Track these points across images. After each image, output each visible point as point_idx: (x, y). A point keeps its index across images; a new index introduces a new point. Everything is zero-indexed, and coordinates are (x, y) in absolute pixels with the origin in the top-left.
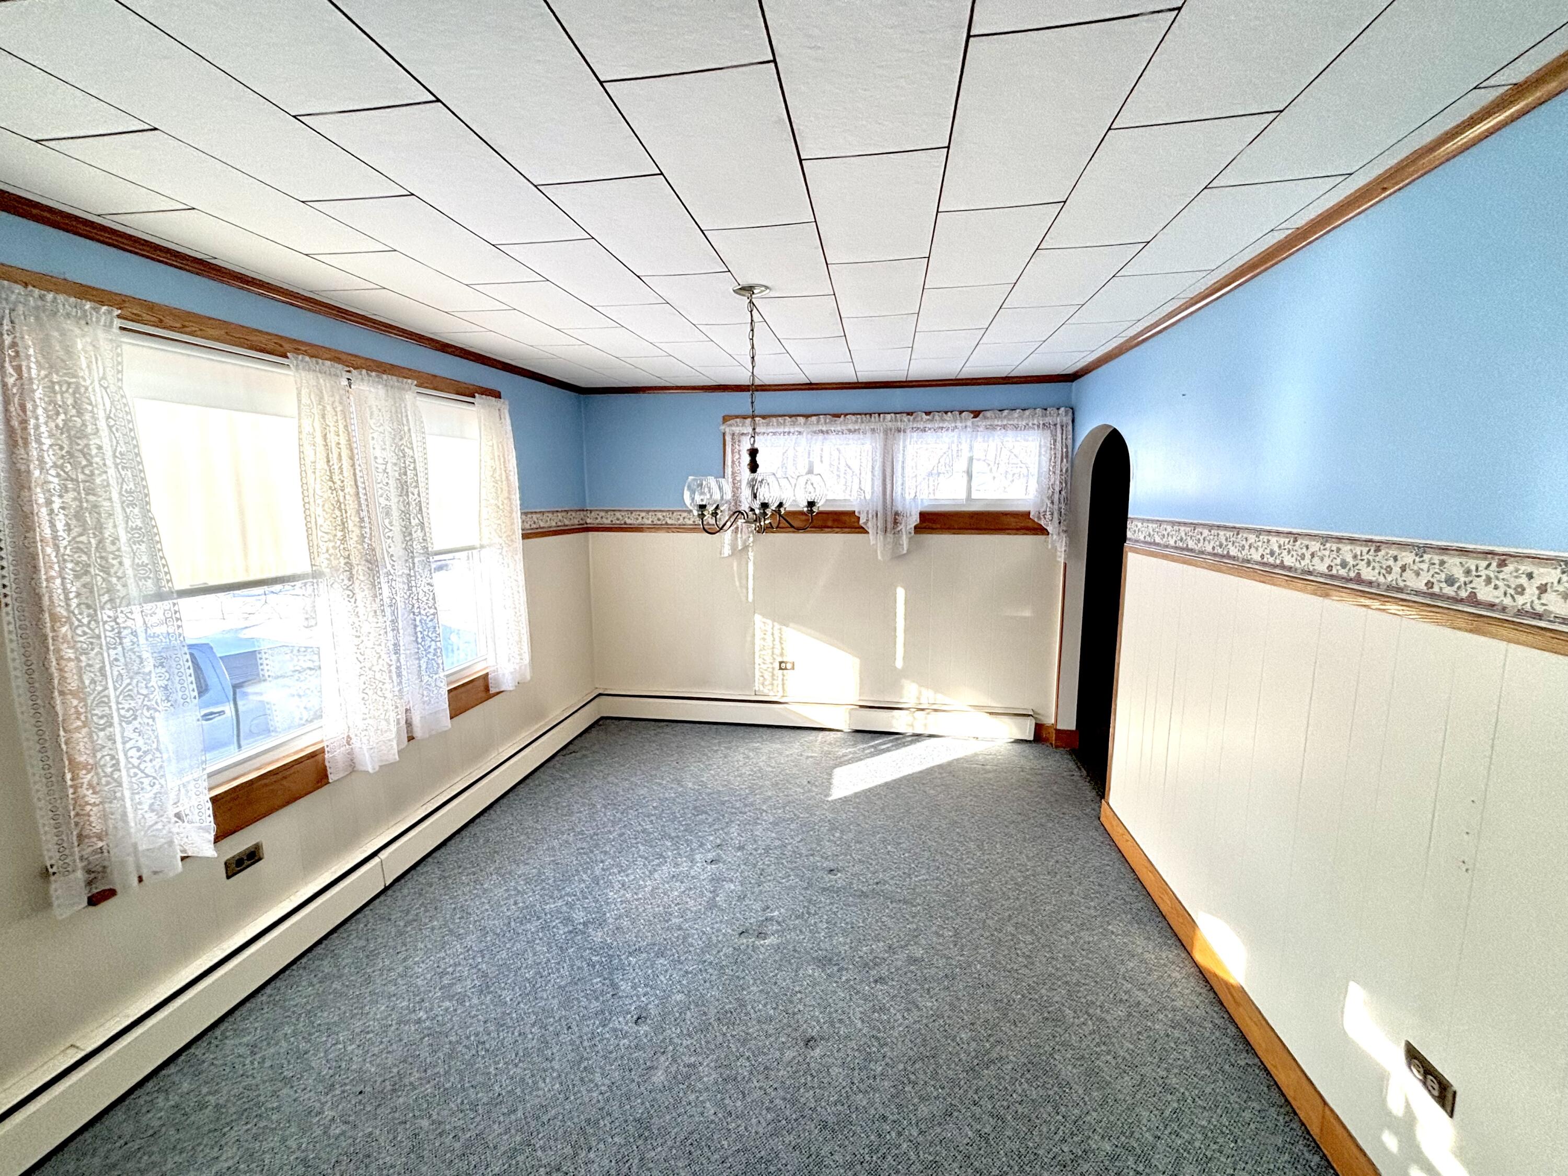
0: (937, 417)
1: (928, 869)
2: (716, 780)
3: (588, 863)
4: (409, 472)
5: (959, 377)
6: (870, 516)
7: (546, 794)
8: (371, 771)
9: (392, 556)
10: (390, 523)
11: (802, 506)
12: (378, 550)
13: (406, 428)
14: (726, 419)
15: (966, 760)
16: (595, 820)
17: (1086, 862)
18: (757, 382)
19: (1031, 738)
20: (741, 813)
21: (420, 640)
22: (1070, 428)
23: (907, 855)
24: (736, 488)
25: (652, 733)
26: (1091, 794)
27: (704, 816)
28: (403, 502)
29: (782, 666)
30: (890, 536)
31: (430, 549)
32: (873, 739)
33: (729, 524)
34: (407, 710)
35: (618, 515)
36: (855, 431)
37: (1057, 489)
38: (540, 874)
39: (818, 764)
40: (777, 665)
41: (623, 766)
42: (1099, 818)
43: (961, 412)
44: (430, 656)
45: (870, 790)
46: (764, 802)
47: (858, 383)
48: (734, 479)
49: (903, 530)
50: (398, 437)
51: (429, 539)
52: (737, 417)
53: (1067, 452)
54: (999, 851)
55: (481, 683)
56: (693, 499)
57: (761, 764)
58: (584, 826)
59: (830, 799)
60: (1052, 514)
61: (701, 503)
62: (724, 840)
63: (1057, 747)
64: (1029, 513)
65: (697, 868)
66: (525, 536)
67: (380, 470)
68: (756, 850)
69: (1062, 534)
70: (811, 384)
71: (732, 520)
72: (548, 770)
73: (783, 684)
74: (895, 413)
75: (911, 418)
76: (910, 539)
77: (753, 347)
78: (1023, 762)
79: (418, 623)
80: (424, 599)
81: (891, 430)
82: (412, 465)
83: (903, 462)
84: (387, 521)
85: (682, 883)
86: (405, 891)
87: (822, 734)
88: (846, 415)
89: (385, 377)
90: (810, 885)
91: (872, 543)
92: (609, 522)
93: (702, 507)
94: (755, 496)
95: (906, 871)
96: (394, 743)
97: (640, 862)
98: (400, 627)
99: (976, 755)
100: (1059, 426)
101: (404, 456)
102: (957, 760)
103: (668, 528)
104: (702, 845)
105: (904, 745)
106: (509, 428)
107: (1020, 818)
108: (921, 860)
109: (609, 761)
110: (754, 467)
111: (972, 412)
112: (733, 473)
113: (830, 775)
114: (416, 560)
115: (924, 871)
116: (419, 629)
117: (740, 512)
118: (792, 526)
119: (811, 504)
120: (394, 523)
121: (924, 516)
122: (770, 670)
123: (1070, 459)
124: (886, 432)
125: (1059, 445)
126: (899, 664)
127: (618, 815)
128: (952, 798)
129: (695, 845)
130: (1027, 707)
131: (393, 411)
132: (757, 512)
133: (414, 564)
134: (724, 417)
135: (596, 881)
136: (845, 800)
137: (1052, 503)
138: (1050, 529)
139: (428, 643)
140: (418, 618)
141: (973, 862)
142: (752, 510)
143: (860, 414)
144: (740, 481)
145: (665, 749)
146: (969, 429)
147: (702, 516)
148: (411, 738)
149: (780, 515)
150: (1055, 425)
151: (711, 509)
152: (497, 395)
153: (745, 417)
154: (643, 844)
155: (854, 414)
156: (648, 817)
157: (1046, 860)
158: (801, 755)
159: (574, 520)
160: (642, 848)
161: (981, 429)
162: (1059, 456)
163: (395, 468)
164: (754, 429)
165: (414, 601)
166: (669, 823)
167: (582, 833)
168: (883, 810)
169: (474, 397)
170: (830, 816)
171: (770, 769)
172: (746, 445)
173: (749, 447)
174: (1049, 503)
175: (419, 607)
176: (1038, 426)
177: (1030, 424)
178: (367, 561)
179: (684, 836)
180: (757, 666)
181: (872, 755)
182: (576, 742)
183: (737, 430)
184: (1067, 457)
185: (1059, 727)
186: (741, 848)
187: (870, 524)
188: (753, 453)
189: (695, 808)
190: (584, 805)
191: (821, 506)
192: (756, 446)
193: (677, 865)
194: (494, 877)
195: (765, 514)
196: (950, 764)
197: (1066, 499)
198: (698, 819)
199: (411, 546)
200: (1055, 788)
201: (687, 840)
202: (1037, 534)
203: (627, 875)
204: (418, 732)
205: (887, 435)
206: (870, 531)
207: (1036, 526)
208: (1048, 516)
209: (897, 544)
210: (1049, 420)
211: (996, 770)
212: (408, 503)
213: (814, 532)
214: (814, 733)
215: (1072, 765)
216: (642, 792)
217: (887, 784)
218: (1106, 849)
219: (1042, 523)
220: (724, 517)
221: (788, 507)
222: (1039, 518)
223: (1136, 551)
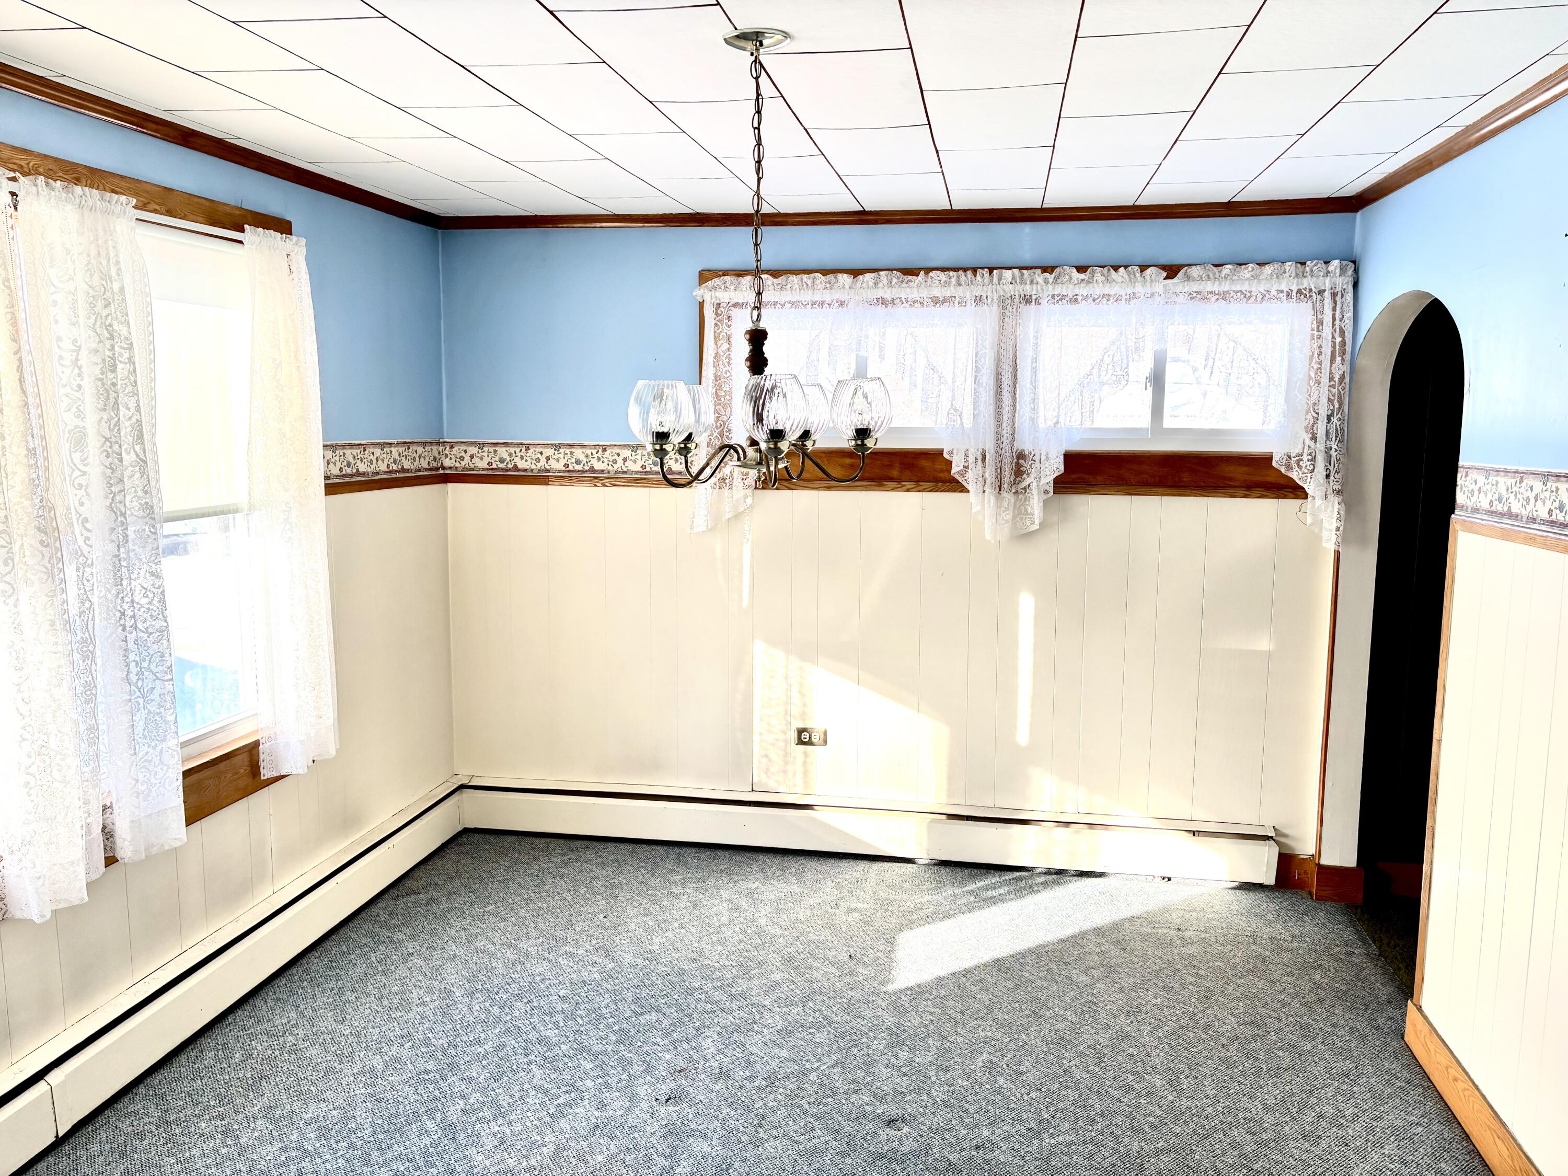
0: (1098, 277)
1: (1076, 1122)
2: (677, 950)
3: (436, 1099)
4: (120, 366)
5: (1141, 202)
6: (971, 459)
7: (359, 970)
8: (37, 920)
9: (86, 520)
10: (84, 461)
11: (845, 441)
12: (60, 511)
13: (116, 286)
14: (705, 276)
15: (1147, 919)
16: (451, 1020)
17: (1378, 1118)
18: (766, 209)
19: (1270, 880)
20: (723, 1010)
21: (134, 678)
22: (1349, 297)
23: (1033, 1095)
24: (721, 403)
25: (559, 859)
26: (1384, 991)
27: (654, 1016)
28: (109, 420)
29: (803, 738)
30: (1008, 497)
31: (156, 510)
32: (973, 878)
33: (708, 471)
34: (105, 808)
35: (503, 452)
36: (945, 300)
37: (1323, 412)
38: (346, 1119)
39: (867, 923)
40: (794, 736)
41: (503, 920)
42: (1403, 1038)
43: (1143, 268)
44: (152, 707)
45: (966, 973)
46: (766, 993)
47: (952, 211)
48: (718, 388)
49: (1034, 485)
50: (100, 304)
51: (154, 492)
52: (725, 273)
53: (1343, 343)
54: (1211, 1093)
55: (243, 759)
56: (645, 421)
57: (762, 922)
58: (431, 1030)
59: (891, 988)
60: (1313, 460)
61: (661, 429)
62: (691, 1060)
63: (1320, 899)
64: (1268, 458)
65: (640, 1113)
66: (333, 488)
67: (67, 362)
68: (750, 1079)
69: (1331, 497)
70: (864, 212)
71: (714, 463)
72: (365, 925)
73: (806, 772)
74: (1021, 268)
75: (1051, 277)
76: (1046, 502)
77: (759, 143)
78: (1256, 925)
79: (131, 645)
80: (144, 601)
81: (1012, 300)
82: (126, 355)
83: (1035, 360)
84: (77, 456)
85: (612, 1138)
86: (95, 1148)
87: (878, 866)
88: (928, 270)
89: (78, 190)
90: (851, 1147)
91: (976, 508)
92: (484, 464)
93: (662, 437)
94: (760, 419)
95: (1033, 1125)
96: (81, 870)
97: (533, 1099)
98: (98, 653)
99: (1166, 910)
100: (1327, 294)
101: (112, 338)
102: (1131, 919)
103: (595, 477)
104: (649, 1069)
105: (1031, 890)
106: (307, 289)
107: (1249, 1031)
108: (1061, 1106)
109: (477, 910)
110: (757, 363)
111: (1164, 267)
112: (717, 378)
113: (891, 942)
114: (131, 529)
115: (1066, 1126)
116: (132, 657)
117: (731, 447)
118: (830, 477)
119: (862, 433)
120: (91, 459)
121: (1071, 459)
122: (781, 744)
123: (1348, 357)
124: (1004, 302)
125: (1327, 330)
126: (1022, 737)
127: (495, 1010)
128: (1121, 990)
129: (637, 1069)
130: (1265, 822)
131: (93, 252)
132: (763, 446)
133: (126, 536)
134: (701, 273)
135: (450, 1130)
136: (918, 992)
137: (1314, 438)
138: (1310, 488)
139: (148, 684)
140: (131, 638)
141: (1159, 1112)
142: (754, 443)
143: (956, 270)
144: (729, 393)
145: (583, 890)
146: (1158, 299)
147: (661, 453)
148: (110, 861)
149: (805, 454)
150: (1321, 292)
151: (676, 439)
152: (283, 227)
153: (740, 274)
154: (541, 1067)
155: (943, 270)
156: (551, 1014)
157: (1298, 1112)
158: (837, 906)
159: (420, 460)
160: (538, 1073)
161: (1181, 299)
162: (1327, 350)
163: (95, 359)
164: (759, 293)
165: (126, 606)
166: (589, 1027)
167: (426, 1042)
168: (990, 1010)
169: (243, 231)
170: (889, 1019)
171: (779, 932)
172: (743, 322)
173: (750, 326)
174: (1307, 437)
175: (133, 617)
176: (1289, 295)
177: (1274, 292)
178: (39, 529)
179: (617, 1052)
180: (756, 738)
181: (971, 908)
182: (418, 873)
183: (724, 296)
184: (1343, 353)
185: (1326, 861)
186: (723, 1075)
187: (970, 475)
188: (757, 338)
189: (636, 1000)
190: (429, 990)
191: (881, 441)
192: (762, 325)
193: (602, 1106)
194: (260, 1122)
195: (777, 451)
196: (1116, 926)
197: (1340, 433)
198: (642, 1020)
199: (122, 502)
200: (1317, 976)
201: (622, 1060)
202: (1285, 497)
203: (510, 1124)
204: (125, 849)
205: (1004, 308)
206: (969, 487)
207: (1282, 482)
208: (1305, 463)
209: (1021, 512)
210: (1307, 283)
211: (1202, 941)
212: (117, 424)
213: (866, 488)
214: (863, 865)
215: (1348, 934)
216: (539, 969)
217: (998, 964)
218: (1415, 1094)
219: (1295, 475)
220: (698, 458)
221: (820, 441)
222: (1289, 467)
223: (1472, 528)
